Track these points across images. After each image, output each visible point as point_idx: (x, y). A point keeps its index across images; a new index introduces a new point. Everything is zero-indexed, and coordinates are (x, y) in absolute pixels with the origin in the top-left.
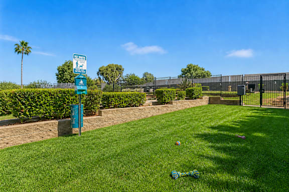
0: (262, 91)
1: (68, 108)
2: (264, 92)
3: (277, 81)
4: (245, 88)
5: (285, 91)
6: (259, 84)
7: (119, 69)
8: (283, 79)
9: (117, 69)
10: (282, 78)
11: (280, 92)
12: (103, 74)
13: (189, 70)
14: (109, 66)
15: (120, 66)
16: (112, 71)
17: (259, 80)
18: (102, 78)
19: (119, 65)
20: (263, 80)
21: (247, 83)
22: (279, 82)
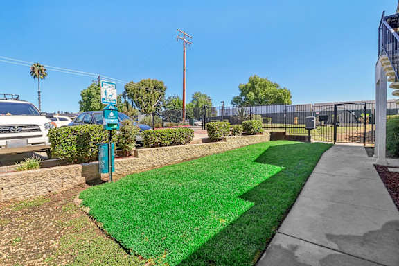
0: (336, 124)
1: (94, 147)
2: (338, 126)
3: (355, 111)
4: (315, 120)
5: (365, 124)
6: (333, 116)
7: (159, 87)
8: (363, 109)
9: (155, 88)
10: (361, 107)
11: (359, 124)
12: (131, 96)
13: (252, 88)
14: (143, 83)
15: (161, 82)
16: (148, 91)
17: (333, 110)
18: (130, 103)
19: (159, 80)
20: (338, 109)
21: (318, 113)
22: (358, 113)
